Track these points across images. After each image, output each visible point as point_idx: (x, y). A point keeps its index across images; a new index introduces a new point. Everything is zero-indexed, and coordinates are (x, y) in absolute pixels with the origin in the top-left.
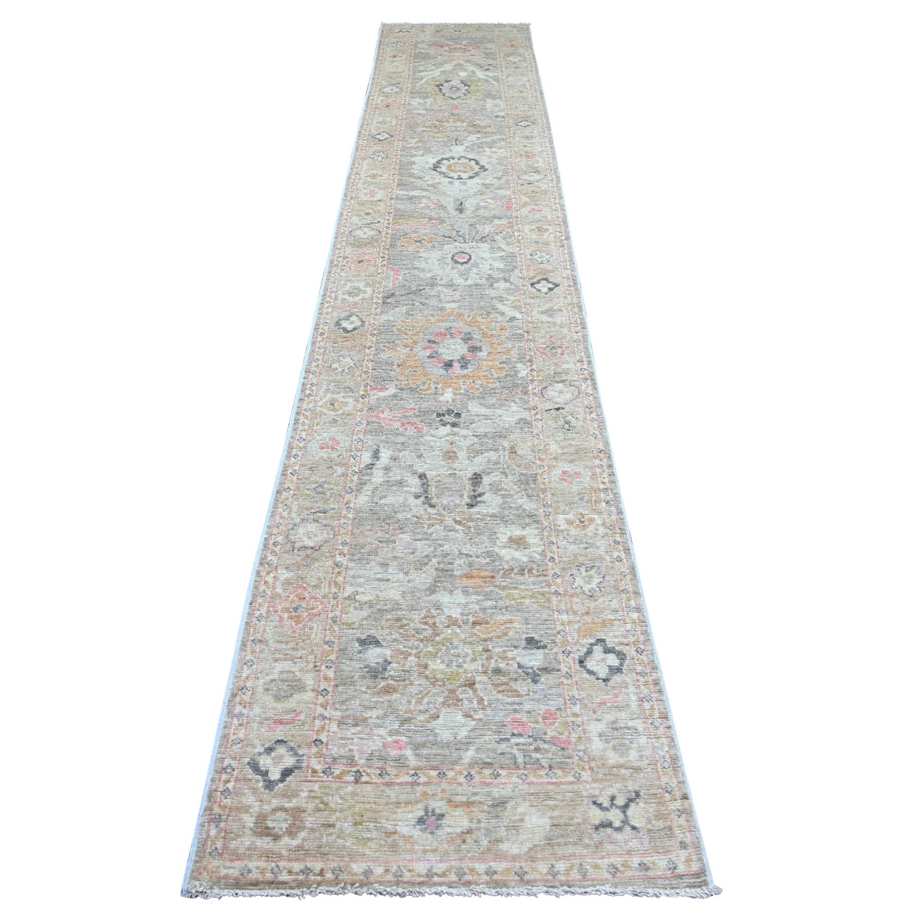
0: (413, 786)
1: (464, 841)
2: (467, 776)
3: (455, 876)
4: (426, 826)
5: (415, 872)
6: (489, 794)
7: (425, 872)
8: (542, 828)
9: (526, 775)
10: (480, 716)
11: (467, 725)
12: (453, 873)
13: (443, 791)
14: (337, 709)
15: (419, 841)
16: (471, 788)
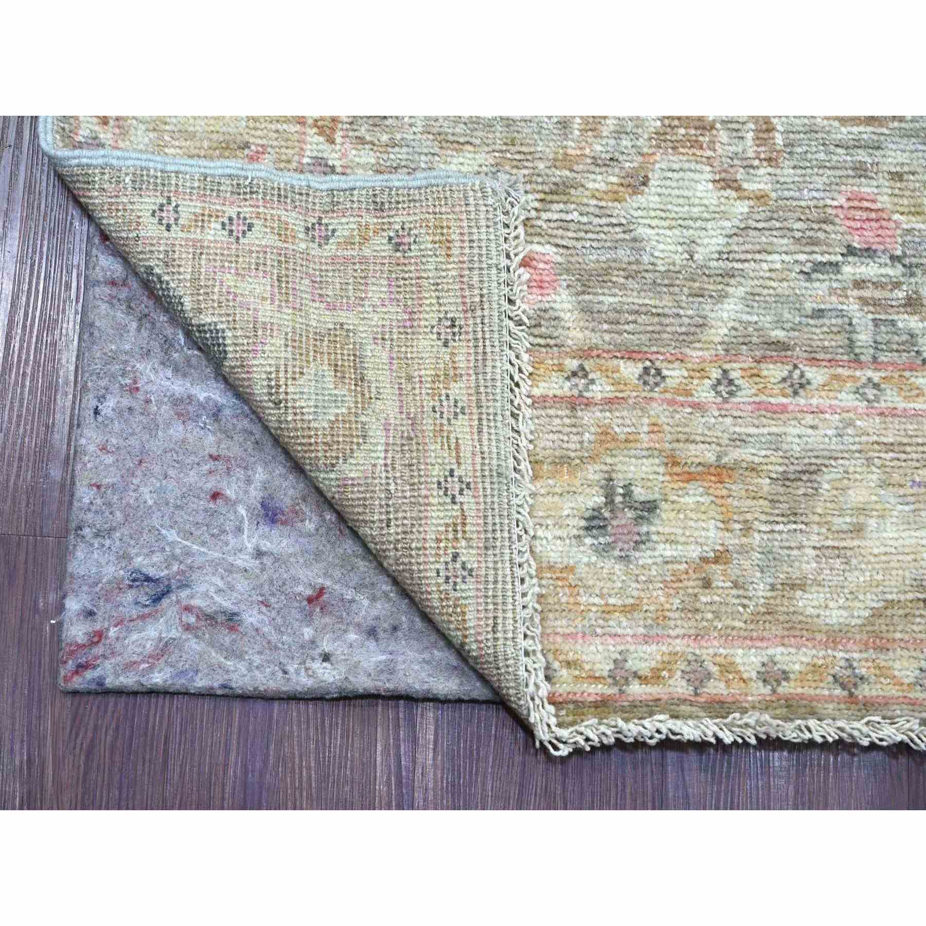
0: (573, 409)
1: (707, 584)
2: (719, 382)
3: (684, 683)
4: (609, 539)
5: (582, 668)
6: (776, 443)
7: (604, 668)
8: (909, 558)
9: (876, 386)
10: (762, 186)
11: (725, 216)
12: (679, 673)
13: (655, 428)
14: (361, 140)
15: (591, 583)
16: (729, 420)
